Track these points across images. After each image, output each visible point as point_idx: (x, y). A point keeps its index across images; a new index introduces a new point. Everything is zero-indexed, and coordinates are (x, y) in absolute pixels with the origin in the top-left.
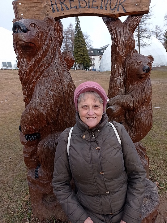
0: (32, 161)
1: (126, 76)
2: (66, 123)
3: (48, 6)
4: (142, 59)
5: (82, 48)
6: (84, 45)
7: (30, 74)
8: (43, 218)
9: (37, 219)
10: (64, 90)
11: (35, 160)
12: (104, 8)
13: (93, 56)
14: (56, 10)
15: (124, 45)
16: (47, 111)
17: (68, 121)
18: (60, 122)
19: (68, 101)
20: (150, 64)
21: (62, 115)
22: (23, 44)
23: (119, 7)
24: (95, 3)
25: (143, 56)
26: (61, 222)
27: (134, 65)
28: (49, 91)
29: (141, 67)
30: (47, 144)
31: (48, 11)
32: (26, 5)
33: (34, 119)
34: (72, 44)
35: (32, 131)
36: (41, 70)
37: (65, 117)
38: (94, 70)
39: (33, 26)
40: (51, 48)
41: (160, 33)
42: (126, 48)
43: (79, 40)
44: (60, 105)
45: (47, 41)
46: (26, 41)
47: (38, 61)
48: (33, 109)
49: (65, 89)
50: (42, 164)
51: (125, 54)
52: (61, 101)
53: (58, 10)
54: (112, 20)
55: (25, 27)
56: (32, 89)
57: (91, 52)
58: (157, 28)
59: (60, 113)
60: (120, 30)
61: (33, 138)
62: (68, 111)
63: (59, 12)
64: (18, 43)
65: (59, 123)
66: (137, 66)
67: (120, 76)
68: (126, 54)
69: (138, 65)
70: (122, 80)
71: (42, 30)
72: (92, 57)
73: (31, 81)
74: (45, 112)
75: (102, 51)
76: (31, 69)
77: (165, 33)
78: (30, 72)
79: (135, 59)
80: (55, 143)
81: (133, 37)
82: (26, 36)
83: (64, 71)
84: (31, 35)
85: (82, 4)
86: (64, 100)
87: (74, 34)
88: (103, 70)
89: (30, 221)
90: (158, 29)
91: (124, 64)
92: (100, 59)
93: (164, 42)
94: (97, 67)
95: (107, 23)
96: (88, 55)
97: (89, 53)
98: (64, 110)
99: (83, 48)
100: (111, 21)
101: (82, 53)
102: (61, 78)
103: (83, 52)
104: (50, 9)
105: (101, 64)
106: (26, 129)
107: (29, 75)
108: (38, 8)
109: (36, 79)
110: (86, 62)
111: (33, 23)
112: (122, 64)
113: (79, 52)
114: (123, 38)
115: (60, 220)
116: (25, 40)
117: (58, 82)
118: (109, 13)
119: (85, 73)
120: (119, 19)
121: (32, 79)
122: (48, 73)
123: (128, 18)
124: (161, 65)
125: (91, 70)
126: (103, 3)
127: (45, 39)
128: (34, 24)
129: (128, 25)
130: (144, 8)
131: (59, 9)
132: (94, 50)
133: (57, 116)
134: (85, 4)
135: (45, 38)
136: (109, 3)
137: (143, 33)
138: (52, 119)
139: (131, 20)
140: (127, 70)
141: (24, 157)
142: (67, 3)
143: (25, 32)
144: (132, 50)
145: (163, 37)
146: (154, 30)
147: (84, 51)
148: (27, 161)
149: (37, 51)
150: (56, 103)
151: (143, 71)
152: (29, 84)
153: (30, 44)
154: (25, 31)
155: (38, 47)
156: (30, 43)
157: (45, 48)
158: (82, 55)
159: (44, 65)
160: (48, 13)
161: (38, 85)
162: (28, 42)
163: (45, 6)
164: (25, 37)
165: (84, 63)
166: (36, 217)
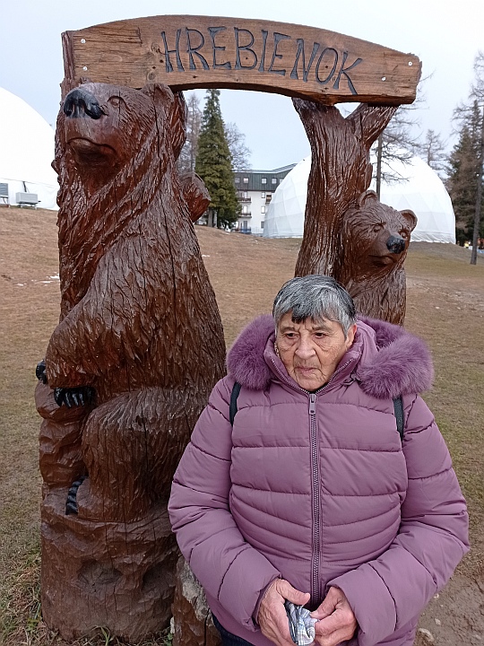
0: (62, 466)
1: (342, 257)
2: (171, 366)
3: (155, 54)
4: (386, 217)
5: (217, 166)
6: (225, 157)
7: (90, 224)
8: (74, 631)
9: (54, 634)
10: (176, 276)
11: (70, 461)
12: (301, 75)
13: (246, 191)
14: (175, 65)
15: (343, 176)
16: (126, 327)
17: (178, 360)
18: (155, 359)
19: (183, 305)
20: (406, 232)
21: (163, 342)
22: (87, 148)
23: (339, 78)
24: (278, 61)
25: (390, 210)
26: (126, 643)
27: (365, 231)
28: (138, 275)
29: (383, 238)
30: (113, 419)
31: (154, 68)
32: (100, 46)
33: (88, 347)
34: (191, 151)
35: (75, 381)
36: (123, 218)
37: (170, 347)
38: (247, 232)
39: (117, 104)
40: (155, 163)
41: (440, 152)
42: (348, 183)
43: (212, 142)
44: (161, 316)
45: (147, 145)
46: (95, 141)
47: (118, 194)
48: (88, 319)
49: (179, 274)
50: (92, 473)
51: (344, 199)
52: (166, 305)
53: (181, 67)
54: (318, 107)
55: (97, 104)
56: (92, 267)
57: (242, 181)
58: (431, 137)
59: (158, 336)
60: (336, 136)
61: (75, 399)
62: (180, 333)
63: (182, 74)
64: (72, 144)
65: (152, 363)
66: (374, 233)
67: (324, 255)
68: (347, 200)
69: (376, 231)
70: (330, 267)
71: (136, 116)
72: (245, 195)
73: (90, 245)
74: (119, 330)
75: (274, 181)
76: (94, 214)
77: (453, 155)
78: (91, 220)
79: (368, 214)
80: (134, 418)
81: (369, 159)
82: (96, 127)
83: (182, 226)
84: (108, 125)
85: (245, 60)
86: (174, 302)
87: (201, 125)
88: (271, 235)
89: (34, 639)
90: (435, 140)
91: (339, 225)
92: (268, 201)
93: (446, 177)
94: (255, 225)
95: (305, 115)
96: (232, 187)
97: (237, 181)
98: (171, 330)
99: (220, 167)
100: (315, 111)
101: (217, 180)
102: (172, 242)
103: (219, 177)
104: (162, 61)
105: (269, 218)
106: (62, 372)
107: (86, 228)
108: (130, 57)
109: (107, 240)
110: (225, 206)
111: (117, 97)
112: (335, 223)
113: (209, 175)
114: (342, 158)
115: (121, 640)
116: (92, 138)
117: (163, 252)
118: (311, 90)
119: (220, 237)
120: (335, 108)
121: (95, 240)
122: (140, 227)
123: (359, 108)
124: (433, 239)
125: (237, 230)
126: (300, 63)
127: (142, 139)
128: (120, 98)
129: (358, 125)
130: (402, 90)
131: (185, 65)
132: (251, 175)
133: (150, 342)
134: (254, 61)
135: (143, 135)
136: (315, 64)
137: (391, 145)
138: (136, 350)
139: (366, 115)
140: (344, 241)
141: (41, 452)
142: (206, 52)
143: (95, 117)
144: (363, 191)
145: (447, 163)
146: (423, 140)
147: (222, 175)
148: (46, 464)
149: (118, 167)
150: (151, 309)
151: (385, 247)
152: (85, 253)
153: (102, 149)
154: (96, 114)
155: (122, 158)
156: (105, 145)
157: (139, 160)
158: (215, 186)
159: (131, 204)
160: (153, 71)
161: (108, 255)
162: (99, 143)
163: (149, 53)
164: (93, 130)
165: (219, 208)
166: (53, 630)
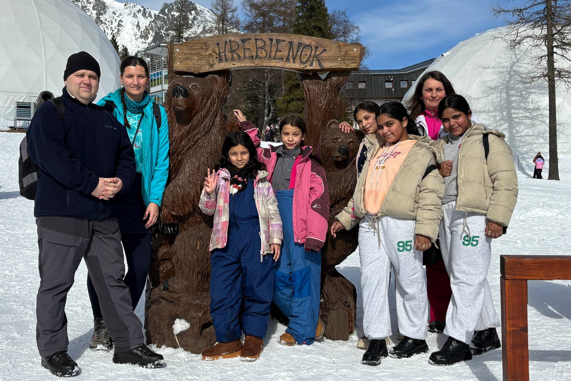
3: (214, 54)
14: (224, 59)
20: (353, 143)
23: (313, 60)
24: (279, 54)
27: (328, 143)
29: (337, 147)
31: (213, 61)
32: (186, 52)
35: (170, 219)
36: (196, 139)
39: (194, 88)
48: (179, 186)
53: (227, 60)
56: (181, 162)
63: (227, 63)
64: (175, 108)
69: (334, 143)
71: (203, 93)
75: (404, 85)
76: (183, 137)
79: (330, 133)
85: (261, 54)
104: (217, 58)
106: (164, 214)
108: (201, 57)
109: (188, 150)
111: (194, 85)
118: (297, 67)
126: (291, 54)
127: (206, 102)
128: (196, 86)
130: (350, 65)
132: (369, 79)
134: (265, 54)
136: (299, 54)
142: (240, 51)
151: (338, 152)
159: (200, 132)
160: (212, 63)
162: (187, 107)
163: (210, 54)
